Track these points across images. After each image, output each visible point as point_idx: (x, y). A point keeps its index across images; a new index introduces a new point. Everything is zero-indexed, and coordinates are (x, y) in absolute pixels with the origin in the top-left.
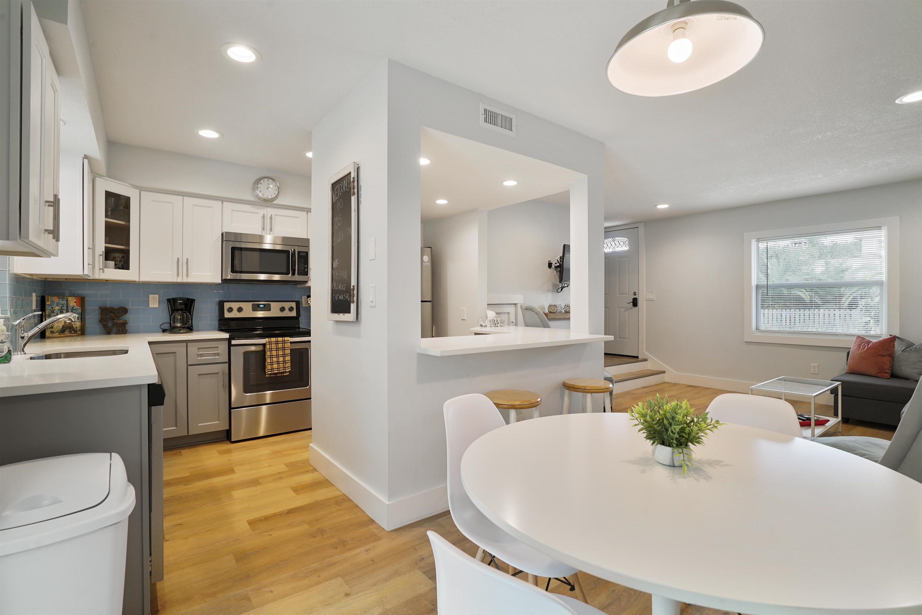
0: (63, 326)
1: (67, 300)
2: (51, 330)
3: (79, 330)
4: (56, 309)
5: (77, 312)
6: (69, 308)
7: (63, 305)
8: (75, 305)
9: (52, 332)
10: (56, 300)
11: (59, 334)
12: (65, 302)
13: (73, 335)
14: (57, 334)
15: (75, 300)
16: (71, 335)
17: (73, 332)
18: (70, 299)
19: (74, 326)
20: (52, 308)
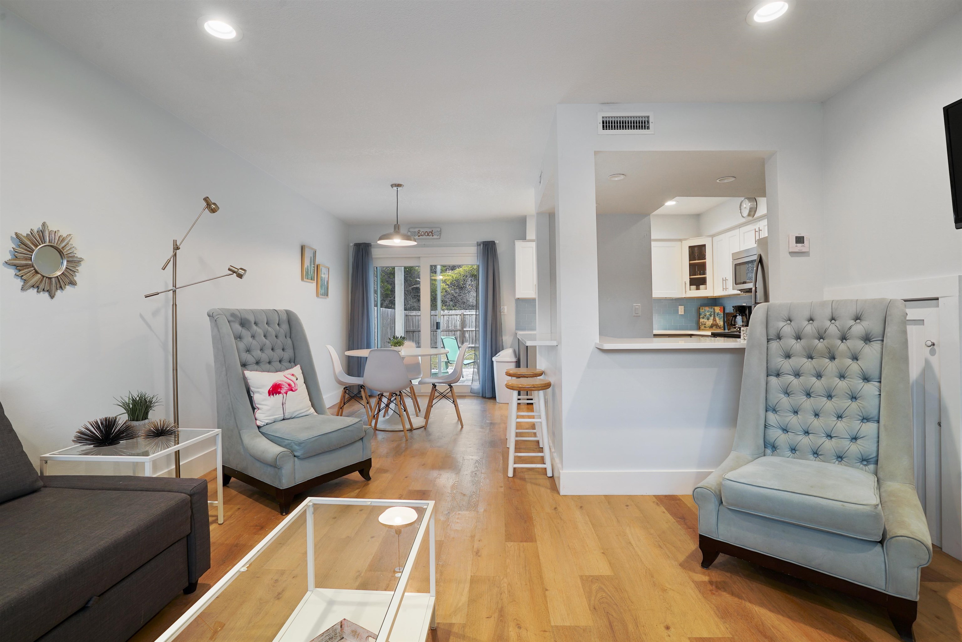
0: (712, 324)
1: (714, 309)
2: (704, 326)
3: (722, 327)
4: (707, 314)
5: (721, 316)
6: (716, 314)
7: (711, 312)
8: (720, 312)
9: (705, 327)
10: (707, 309)
11: (709, 328)
12: (712, 310)
13: (719, 329)
14: (708, 328)
15: (720, 309)
16: (717, 329)
17: (718, 328)
18: (716, 308)
19: (719, 324)
20: (705, 314)
